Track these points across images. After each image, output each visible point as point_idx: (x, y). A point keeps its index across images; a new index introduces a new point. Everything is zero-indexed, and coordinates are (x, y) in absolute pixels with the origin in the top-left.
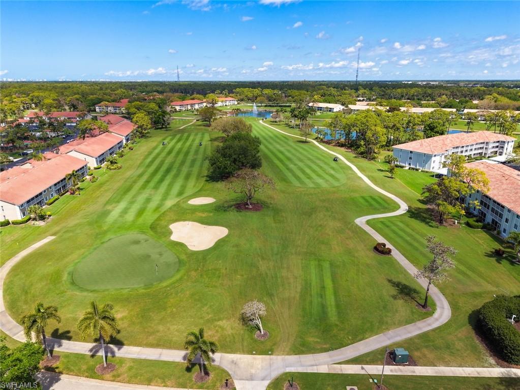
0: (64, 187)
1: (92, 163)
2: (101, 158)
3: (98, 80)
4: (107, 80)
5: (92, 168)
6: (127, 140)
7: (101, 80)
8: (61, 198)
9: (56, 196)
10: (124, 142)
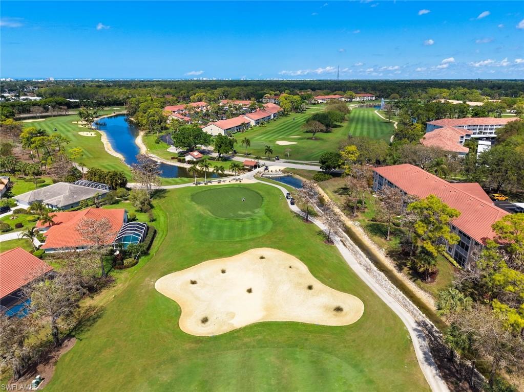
0: (240, 129)
1: (253, 123)
2: (257, 122)
3: (272, 79)
4: (280, 79)
5: (252, 126)
6: (274, 117)
7: (275, 79)
8: (238, 133)
9: (236, 131)
10: (272, 117)
